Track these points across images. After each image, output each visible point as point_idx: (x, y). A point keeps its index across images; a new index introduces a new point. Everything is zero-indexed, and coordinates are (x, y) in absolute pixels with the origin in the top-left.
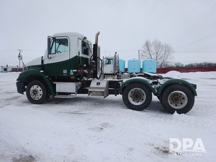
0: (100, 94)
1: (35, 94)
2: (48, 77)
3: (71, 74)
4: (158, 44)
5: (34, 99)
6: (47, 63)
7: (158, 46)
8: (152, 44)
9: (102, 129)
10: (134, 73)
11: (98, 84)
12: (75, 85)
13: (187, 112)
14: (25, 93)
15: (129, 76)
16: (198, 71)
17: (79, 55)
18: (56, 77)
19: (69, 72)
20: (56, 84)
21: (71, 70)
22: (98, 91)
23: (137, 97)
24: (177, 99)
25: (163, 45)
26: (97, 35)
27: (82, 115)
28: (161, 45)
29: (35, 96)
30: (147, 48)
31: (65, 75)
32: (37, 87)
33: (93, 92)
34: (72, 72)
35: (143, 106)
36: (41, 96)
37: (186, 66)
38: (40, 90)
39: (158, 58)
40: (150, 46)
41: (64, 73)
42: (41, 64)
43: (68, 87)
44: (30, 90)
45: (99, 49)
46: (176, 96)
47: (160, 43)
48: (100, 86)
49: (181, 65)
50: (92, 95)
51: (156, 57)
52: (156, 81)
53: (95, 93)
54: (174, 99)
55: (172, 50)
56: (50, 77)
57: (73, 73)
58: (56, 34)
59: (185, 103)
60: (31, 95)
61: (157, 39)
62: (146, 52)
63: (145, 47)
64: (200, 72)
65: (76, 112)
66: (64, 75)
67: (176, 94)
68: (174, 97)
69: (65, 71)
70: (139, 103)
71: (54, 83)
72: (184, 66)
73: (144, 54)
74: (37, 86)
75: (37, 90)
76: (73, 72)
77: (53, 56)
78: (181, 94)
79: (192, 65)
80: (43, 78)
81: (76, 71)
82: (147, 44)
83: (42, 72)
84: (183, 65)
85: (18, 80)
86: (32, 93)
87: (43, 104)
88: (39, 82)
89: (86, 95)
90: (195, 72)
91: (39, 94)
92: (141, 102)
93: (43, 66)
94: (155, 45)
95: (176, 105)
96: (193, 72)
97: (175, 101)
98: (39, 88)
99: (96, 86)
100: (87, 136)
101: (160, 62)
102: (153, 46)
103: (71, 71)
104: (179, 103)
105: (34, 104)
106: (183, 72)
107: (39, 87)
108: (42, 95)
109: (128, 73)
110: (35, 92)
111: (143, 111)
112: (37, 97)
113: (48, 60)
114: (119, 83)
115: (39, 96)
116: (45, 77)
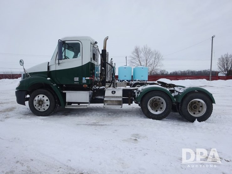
0: (116, 103)
1: (40, 105)
2: (55, 85)
3: (83, 82)
4: (148, 50)
5: (39, 110)
6: (55, 70)
7: (148, 52)
8: (142, 51)
9: (136, 140)
10: (126, 81)
11: (114, 93)
12: (88, 94)
13: (205, 120)
14: (27, 103)
15: (125, 84)
16: (187, 79)
17: (91, 61)
18: (64, 86)
19: (81, 80)
20: (66, 93)
22: (113, 101)
23: (156, 105)
24: (195, 107)
25: (153, 52)
26: (105, 40)
27: (104, 126)
28: (151, 51)
29: (41, 107)
30: (136, 55)
31: (77, 83)
32: (43, 97)
33: (109, 102)
34: (84, 80)
35: (163, 115)
36: (48, 107)
37: (171, 73)
38: (47, 100)
39: (148, 64)
40: (140, 53)
41: (75, 80)
42: (47, 71)
43: (82, 96)
44: (34, 101)
45: (108, 55)
46: (195, 105)
47: (150, 50)
48: (116, 95)
49: (166, 73)
50: (108, 105)
51: (146, 64)
52: (172, 89)
53: (111, 103)
54: (193, 107)
55: (162, 57)
56: (58, 85)
57: (86, 81)
58: (66, 38)
59: (204, 111)
60: (36, 106)
61: (146, 45)
62: (135, 58)
63: (135, 53)
64: (189, 80)
65: (95, 123)
66: (75, 83)
67: (194, 102)
68: (193, 105)
69: (76, 79)
70: (159, 112)
71: (64, 92)
72: (169, 73)
73: (133, 61)
74: (43, 95)
75: (43, 100)
76: (86, 79)
77: (62, 62)
78: (199, 102)
79: (176, 72)
80: (51, 86)
81: (88, 78)
82: (137, 51)
83: (49, 80)
84: (167, 73)
85: (17, 88)
86: (37, 104)
87: (49, 116)
88: (45, 91)
89: (101, 105)
90: (184, 79)
91: (45, 105)
92: (160, 111)
93: (49, 73)
94: (144, 52)
95: (194, 114)
96: (182, 79)
97: (193, 109)
98: (46, 98)
99: (111, 95)
100: (128, 149)
101: (150, 69)
102: (143, 52)
103: (84, 78)
104: (197, 111)
105: (39, 116)
106: (173, 80)
107: (45, 96)
108: (49, 105)
109: (119, 80)
110: (41, 102)
111: (164, 120)
112: (43, 108)
113: (56, 66)
114: (134, 92)
115: (45, 107)
116: (53, 85)
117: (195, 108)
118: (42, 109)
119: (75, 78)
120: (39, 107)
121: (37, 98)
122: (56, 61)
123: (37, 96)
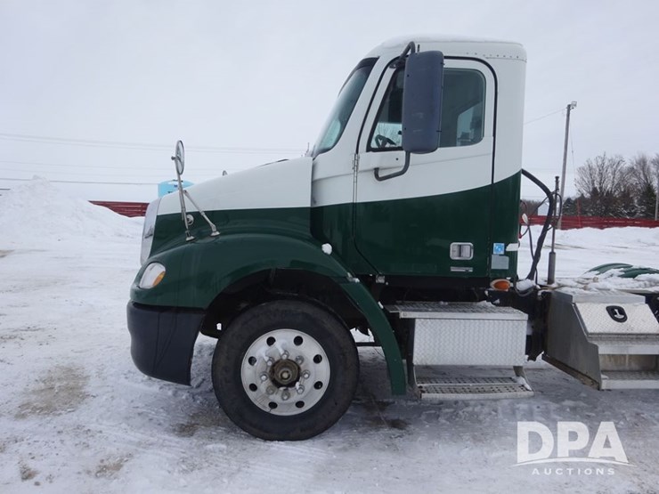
2: (357, 278)
3: (494, 267)
6: (350, 201)
11: (618, 315)
12: (525, 324)
19: (483, 252)
20: (412, 320)
21: (495, 245)
31: (462, 270)
32: (298, 340)
36: (320, 393)
38: (317, 359)
41: (454, 255)
44: (245, 363)
57: (507, 258)
60: (253, 387)
66: (453, 269)
69: (461, 251)
71: (402, 315)
74: (296, 333)
75: (301, 358)
76: (507, 254)
80: (344, 286)
83: (330, 254)
91: (309, 383)
103: (498, 248)
105: (272, 440)
107: (306, 338)
108: (326, 382)
110: (285, 373)
112: (295, 398)
113: (356, 182)
115: (308, 394)
116: (354, 282)
118: (290, 404)
119: (454, 246)
120: (276, 398)
121: (260, 349)
122: (357, 160)
123: (264, 339)
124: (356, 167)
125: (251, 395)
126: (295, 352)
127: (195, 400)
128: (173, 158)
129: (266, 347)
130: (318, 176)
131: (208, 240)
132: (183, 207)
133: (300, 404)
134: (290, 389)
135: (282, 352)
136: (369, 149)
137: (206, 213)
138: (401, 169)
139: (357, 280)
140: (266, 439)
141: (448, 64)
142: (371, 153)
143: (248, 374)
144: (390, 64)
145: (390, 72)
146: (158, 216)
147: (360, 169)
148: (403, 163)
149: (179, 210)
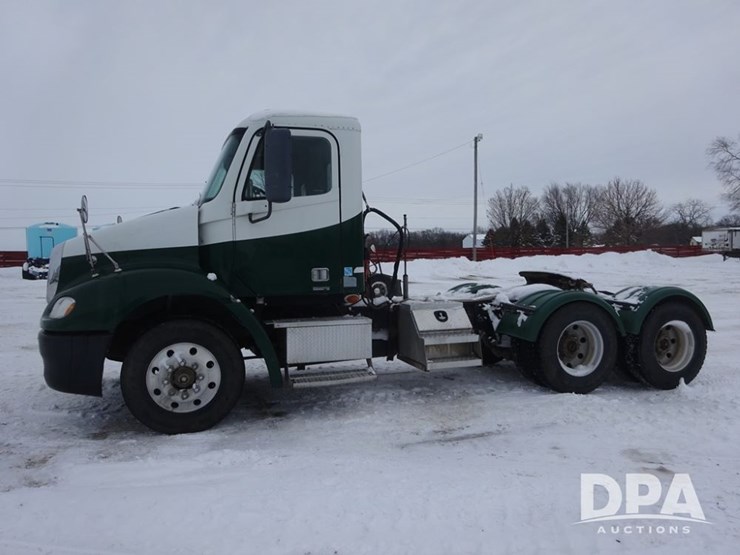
0: (454, 353)
1: (176, 386)
3: (345, 285)
5: (170, 409)
18: (261, 301)
19: (336, 276)
20: (285, 329)
21: (345, 269)
22: (446, 345)
24: (665, 343)
31: (321, 289)
32: (193, 351)
34: (349, 277)
36: (213, 392)
38: (210, 365)
41: (315, 279)
42: (197, 243)
44: (149, 372)
48: (452, 324)
57: (355, 278)
59: (688, 354)
60: (157, 392)
65: (445, 433)
66: (315, 289)
69: (321, 274)
71: (278, 325)
74: (191, 346)
75: (196, 365)
76: (355, 275)
81: (362, 269)
83: (215, 281)
86: (164, 383)
91: (204, 384)
98: (204, 356)
103: (348, 271)
105: (175, 434)
107: (200, 349)
108: (218, 383)
110: (182, 378)
112: (193, 397)
113: (234, 225)
114: (485, 309)
115: (204, 393)
116: (237, 303)
117: (664, 346)
118: (189, 403)
119: (315, 271)
120: (177, 398)
121: (161, 360)
122: (234, 207)
123: (164, 352)
124: (233, 213)
125: (156, 398)
126: (191, 360)
127: (103, 417)
128: (78, 210)
129: (167, 358)
130: (203, 221)
131: (111, 276)
132: (88, 249)
133: (197, 402)
134: (188, 390)
135: (180, 360)
136: (244, 198)
137: (109, 254)
138: (266, 215)
139: (238, 301)
140: (170, 434)
141: (294, 133)
142: (245, 202)
143: (152, 381)
144: (257, 133)
145: (257, 139)
146: (63, 259)
147: (237, 214)
148: (267, 209)
149: (84, 253)
